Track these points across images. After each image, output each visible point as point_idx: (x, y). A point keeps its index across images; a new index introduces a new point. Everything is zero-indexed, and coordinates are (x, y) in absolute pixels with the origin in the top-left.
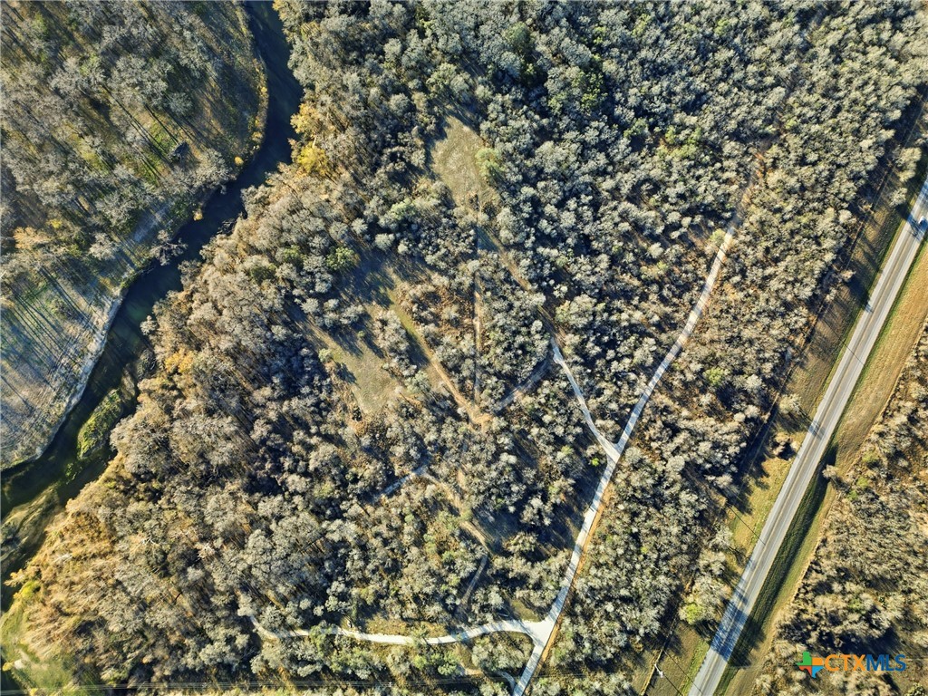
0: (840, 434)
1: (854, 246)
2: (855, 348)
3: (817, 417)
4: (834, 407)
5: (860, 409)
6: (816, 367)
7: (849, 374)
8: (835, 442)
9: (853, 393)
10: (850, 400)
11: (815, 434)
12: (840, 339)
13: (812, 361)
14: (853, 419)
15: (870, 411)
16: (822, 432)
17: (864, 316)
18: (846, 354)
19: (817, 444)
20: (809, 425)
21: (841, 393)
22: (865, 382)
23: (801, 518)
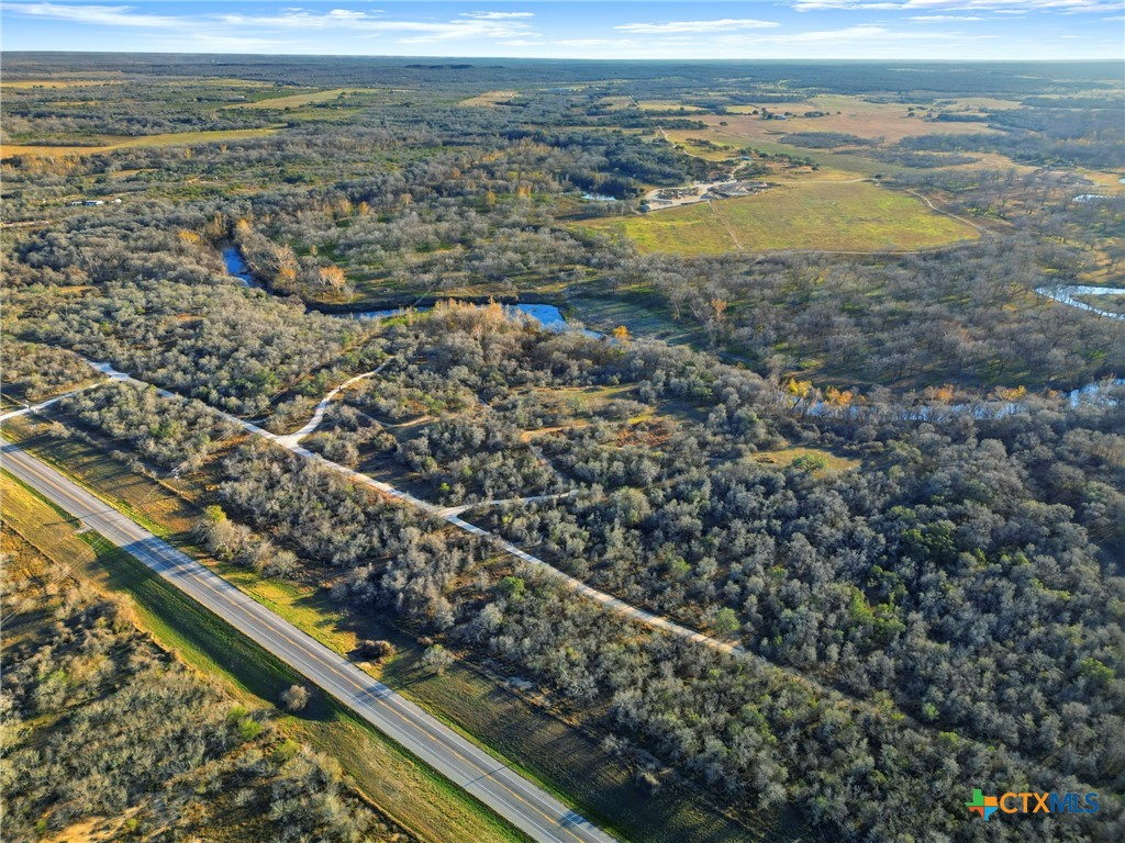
0: (351, 725)
1: (708, 809)
2: (500, 779)
3: (398, 698)
4: (405, 726)
5: (381, 763)
6: (487, 712)
7: (454, 760)
8: (342, 718)
9: (418, 761)
10: (405, 752)
11: (370, 690)
12: (525, 757)
13: (497, 708)
14: (369, 748)
15: (372, 775)
16: (368, 701)
17: (561, 808)
18: (492, 761)
19: (352, 689)
20: (389, 686)
21: (425, 740)
22: (430, 783)
23: (249, 653)
